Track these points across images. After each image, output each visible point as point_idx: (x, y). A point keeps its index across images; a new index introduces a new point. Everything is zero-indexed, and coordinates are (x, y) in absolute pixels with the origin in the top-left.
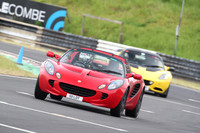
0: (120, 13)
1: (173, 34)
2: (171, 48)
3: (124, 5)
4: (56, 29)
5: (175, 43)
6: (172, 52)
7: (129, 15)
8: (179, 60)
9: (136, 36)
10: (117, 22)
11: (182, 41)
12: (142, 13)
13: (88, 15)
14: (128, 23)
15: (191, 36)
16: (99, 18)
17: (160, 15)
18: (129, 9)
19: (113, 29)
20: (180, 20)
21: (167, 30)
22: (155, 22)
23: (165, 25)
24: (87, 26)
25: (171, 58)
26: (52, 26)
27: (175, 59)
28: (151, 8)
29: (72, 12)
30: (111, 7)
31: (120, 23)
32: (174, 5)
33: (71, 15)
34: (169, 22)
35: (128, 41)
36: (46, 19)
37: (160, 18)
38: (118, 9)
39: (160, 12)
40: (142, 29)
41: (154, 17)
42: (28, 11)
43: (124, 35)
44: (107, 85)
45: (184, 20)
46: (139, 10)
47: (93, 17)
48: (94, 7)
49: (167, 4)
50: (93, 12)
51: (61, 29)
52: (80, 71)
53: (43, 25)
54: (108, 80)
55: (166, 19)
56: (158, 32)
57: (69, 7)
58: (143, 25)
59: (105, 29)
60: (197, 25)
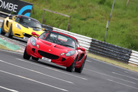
0: (69, 10)
1: (105, 27)
2: (103, 36)
3: (73, 5)
6: (103, 39)
7: (75, 12)
8: (107, 45)
9: (79, 26)
10: (67, 16)
11: (110, 32)
12: (84, 11)
13: (47, 10)
14: (74, 17)
15: (117, 29)
16: (55, 12)
17: (96, 13)
18: (75, 7)
19: (64, 20)
20: (110, 18)
21: (100, 24)
22: (93, 18)
23: (99, 20)
25: (102, 43)
27: (104, 44)
28: (91, 8)
29: (36, 7)
30: (63, 5)
31: (69, 16)
33: (35, 9)
34: (102, 18)
35: (73, 30)
36: (18, 10)
37: (96, 15)
38: (68, 7)
39: (97, 11)
40: (83, 21)
41: (92, 14)
42: (6, 4)
43: (71, 25)
44: (66, 53)
45: (113, 18)
46: (82, 9)
47: (50, 11)
48: (51, 5)
49: (102, 6)
50: (51, 7)
54: (66, 51)
55: (100, 16)
56: (94, 25)
58: (84, 19)
59: (58, 20)
60: (121, 22)
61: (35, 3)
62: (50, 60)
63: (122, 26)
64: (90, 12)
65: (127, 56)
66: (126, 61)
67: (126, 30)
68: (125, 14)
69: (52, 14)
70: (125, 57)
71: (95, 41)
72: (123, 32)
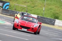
0: (26, 3)
1: (43, 10)
3: (27, 1)
4: (6, 8)
5: (43, 13)
6: (42, 15)
7: (29, 4)
8: (44, 18)
9: (31, 10)
10: (25, 6)
11: (45, 12)
12: (33, 3)
13: (16, 4)
14: (29, 7)
16: (20, 5)
17: (38, 4)
18: (29, 2)
19: (24, 8)
20: (45, 5)
21: (40, 9)
22: (37, 6)
24: (16, 8)
25: (42, 17)
26: (5, 8)
27: (43, 17)
28: (36, 2)
29: (11, 3)
30: (23, 2)
31: (26, 6)
32: (43, 1)
34: (41, 6)
38: (25, 2)
39: (38, 3)
41: (36, 5)
43: (27, 10)
45: (46, 6)
48: (18, 2)
49: (41, 1)
50: (18, 3)
51: (8, 8)
52: (26, 22)
53: (2, 7)
56: (38, 9)
57: (10, 2)
58: (33, 7)
59: (21, 9)
60: (50, 7)
61: (10, 1)
62: (26, 30)
63: (50, 9)
64: (35, 4)
65: (53, 22)
66: (53, 24)
67: (52, 11)
68: (51, 3)
69: (18, 6)
70: (52, 23)
71: (39, 16)
72: (51, 12)
